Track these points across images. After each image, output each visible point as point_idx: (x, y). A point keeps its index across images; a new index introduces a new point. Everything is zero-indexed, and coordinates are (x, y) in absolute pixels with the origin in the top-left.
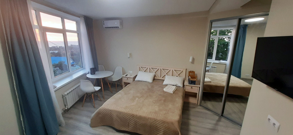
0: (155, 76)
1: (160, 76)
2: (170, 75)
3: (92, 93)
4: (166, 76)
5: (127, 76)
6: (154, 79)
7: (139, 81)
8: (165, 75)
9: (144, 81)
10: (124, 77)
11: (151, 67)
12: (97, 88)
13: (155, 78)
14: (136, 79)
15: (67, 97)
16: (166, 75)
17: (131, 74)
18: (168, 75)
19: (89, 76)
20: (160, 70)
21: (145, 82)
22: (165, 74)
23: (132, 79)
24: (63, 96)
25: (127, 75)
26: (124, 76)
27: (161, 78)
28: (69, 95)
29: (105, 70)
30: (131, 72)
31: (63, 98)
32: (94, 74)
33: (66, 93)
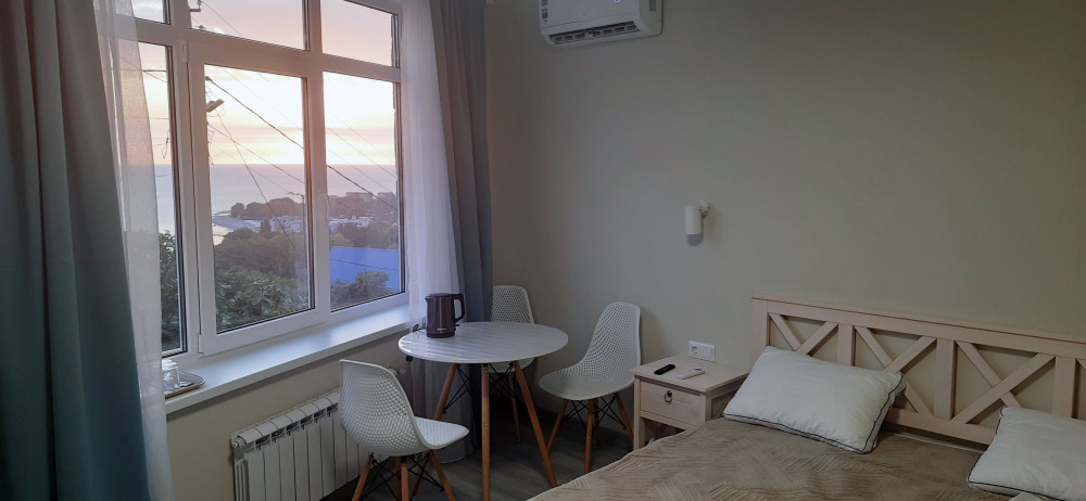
0: (900, 401)
1: (943, 402)
2: (1047, 409)
3: (403, 459)
4: (1011, 416)
5: (666, 377)
6: (888, 427)
7: (755, 424)
8: (999, 404)
9: (794, 433)
10: (642, 379)
11: (863, 323)
12: (441, 434)
13: (905, 418)
14: (735, 407)
15: (253, 458)
16: (1009, 399)
17: (698, 364)
18: (1024, 405)
19: (418, 346)
20: (944, 353)
21: (806, 436)
22: (1002, 390)
23: (701, 404)
24: (234, 454)
25: (671, 367)
26: (648, 371)
27: (959, 428)
28: (268, 449)
29: (536, 323)
30: (704, 348)
31: (232, 460)
32: (448, 334)
33: (251, 436)
